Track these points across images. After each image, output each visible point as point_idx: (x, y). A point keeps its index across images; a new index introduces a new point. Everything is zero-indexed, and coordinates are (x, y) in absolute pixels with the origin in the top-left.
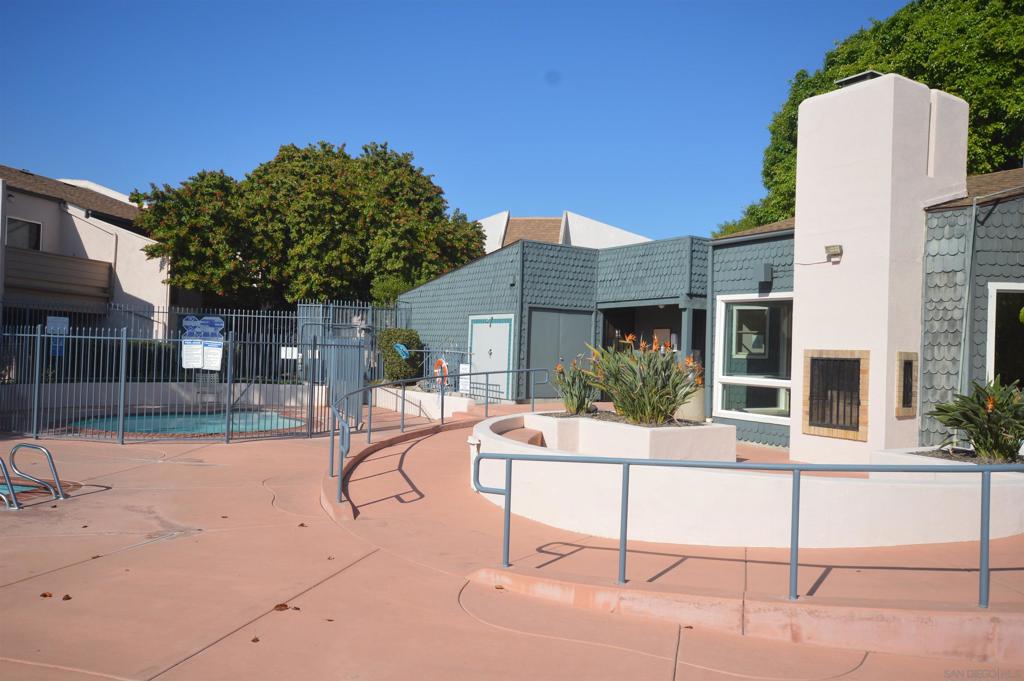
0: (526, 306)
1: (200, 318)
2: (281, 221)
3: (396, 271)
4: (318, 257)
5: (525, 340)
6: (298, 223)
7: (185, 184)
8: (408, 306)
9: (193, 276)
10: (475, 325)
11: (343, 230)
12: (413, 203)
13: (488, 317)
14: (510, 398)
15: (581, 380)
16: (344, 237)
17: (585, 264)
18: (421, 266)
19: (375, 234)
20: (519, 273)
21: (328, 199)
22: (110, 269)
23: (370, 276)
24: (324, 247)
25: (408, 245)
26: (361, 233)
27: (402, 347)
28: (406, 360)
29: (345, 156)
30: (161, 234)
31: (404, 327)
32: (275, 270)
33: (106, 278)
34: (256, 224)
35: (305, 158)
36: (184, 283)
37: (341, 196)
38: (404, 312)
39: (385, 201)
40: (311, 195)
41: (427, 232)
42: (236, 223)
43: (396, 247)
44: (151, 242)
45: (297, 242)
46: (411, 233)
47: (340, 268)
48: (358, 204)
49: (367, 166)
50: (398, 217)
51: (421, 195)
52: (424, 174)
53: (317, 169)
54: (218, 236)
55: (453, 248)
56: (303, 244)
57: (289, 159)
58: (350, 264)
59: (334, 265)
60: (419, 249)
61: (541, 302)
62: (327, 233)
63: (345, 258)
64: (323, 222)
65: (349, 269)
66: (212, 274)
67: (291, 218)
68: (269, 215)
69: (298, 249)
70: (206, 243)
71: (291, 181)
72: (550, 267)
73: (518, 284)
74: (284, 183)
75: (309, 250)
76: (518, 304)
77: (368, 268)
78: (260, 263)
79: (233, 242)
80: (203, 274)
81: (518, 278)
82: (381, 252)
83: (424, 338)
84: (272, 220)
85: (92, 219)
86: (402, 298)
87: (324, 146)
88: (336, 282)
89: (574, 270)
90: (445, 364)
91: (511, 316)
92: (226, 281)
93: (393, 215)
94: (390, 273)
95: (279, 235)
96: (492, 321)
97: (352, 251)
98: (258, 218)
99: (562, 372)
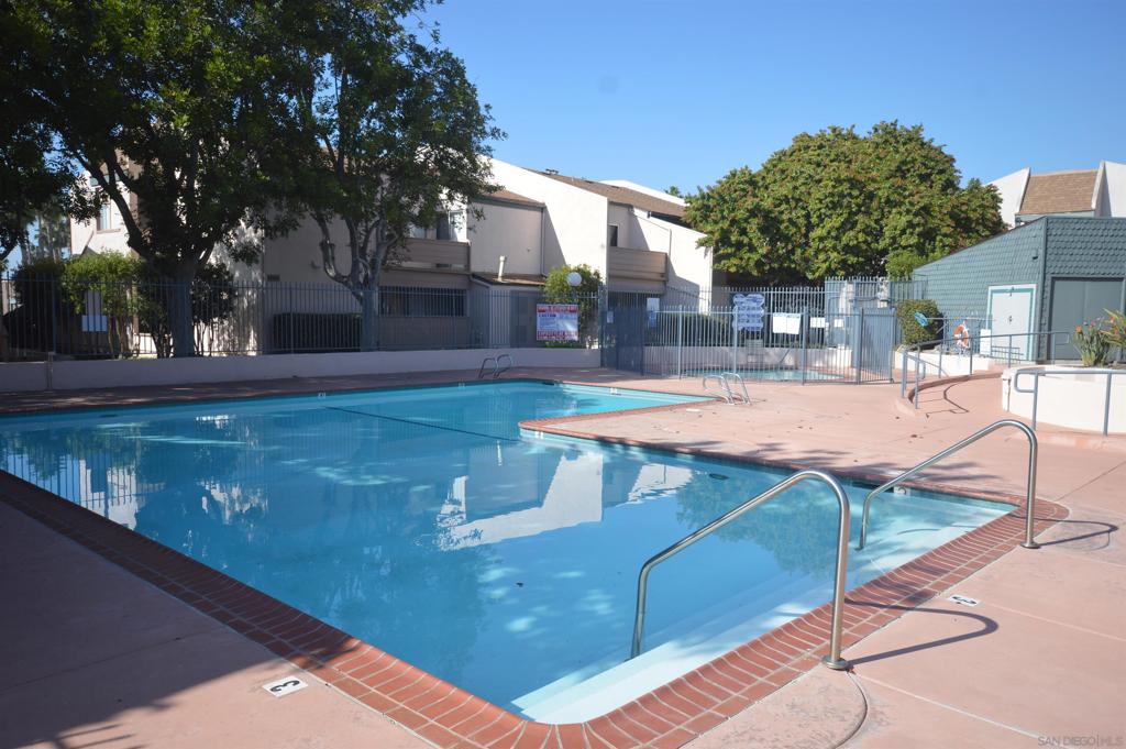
0: (1049, 277)
1: (746, 295)
2: (803, 208)
3: (910, 246)
4: (837, 238)
5: (1047, 307)
6: (820, 209)
7: (720, 182)
8: (925, 278)
9: (735, 261)
10: (994, 295)
11: (859, 211)
12: (924, 178)
13: (1009, 287)
14: (1030, 358)
15: (1099, 339)
16: (860, 218)
17: (1116, 233)
18: (935, 241)
19: (890, 212)
20: (1042, 246)
21: (846, 185)
22: (667, 258)
23: (884, 252)
24: (842, 228)
25: (922, 221)
26: (876, 213)
27: (922, 316)
28: (925, 327)
29: (855, 137)
30: (709, 228)
31: (920, 298)
32: (799, 251)
33: (663, 265)
34: (782, 213)
35: (821, 147)
36: (728, 267)
37: (857, 181)
38: (920, 284)
39: (898, 181)
40: (831, 184)
41: (941, 206)
42: (767, 214)
43: (911, 225)
44: (703, 236)
45: (818, 225)
46: (926, 210)
47: (857, 246)
48: (871, 187)
49: (877, 145)
50: (911, 195)
51: (933, 168)
52: (934, 144)
53: (832, 157)
54: (753, 225)
55: (968, 219)
56: (823, 227)
57: (805, 149)
58: (865, 242)
59: (851, 244)
60: (933, 223)
61: (1064, 272)
62: (845, 216)
63: (861, 237)
64: (841, 206)
65: (864, 247)
66: (749, 258)
67: (813, 205)
68: (793, 204)
69: (818, 232)
70: (743, 232)
71: (809, 169)
72: (1076, 239)
73: (1041, 257)
74: (802, 172)
75: (829, 233)
76: (1041, 276)
77: (882, 245)
78: (786, 245)
79: (763, 230)
80: (741, 259)
81: (1041, 252)
82: (895, 229)
83: (942, 307)
84: (795, 208)
85: (652, 219)
86: (916, 271)
87: (834, 130)
88: (852, 259)
89: (1102, 239)
90: (965, 330)
91: (1033, 286)
92: (759, 264)
93: (907, 193)
94: (904, 248)
95: (802, 221)
96: (1013, 290)
97: (867, 231)
98: (784, 206)
99: (1081, 333)
